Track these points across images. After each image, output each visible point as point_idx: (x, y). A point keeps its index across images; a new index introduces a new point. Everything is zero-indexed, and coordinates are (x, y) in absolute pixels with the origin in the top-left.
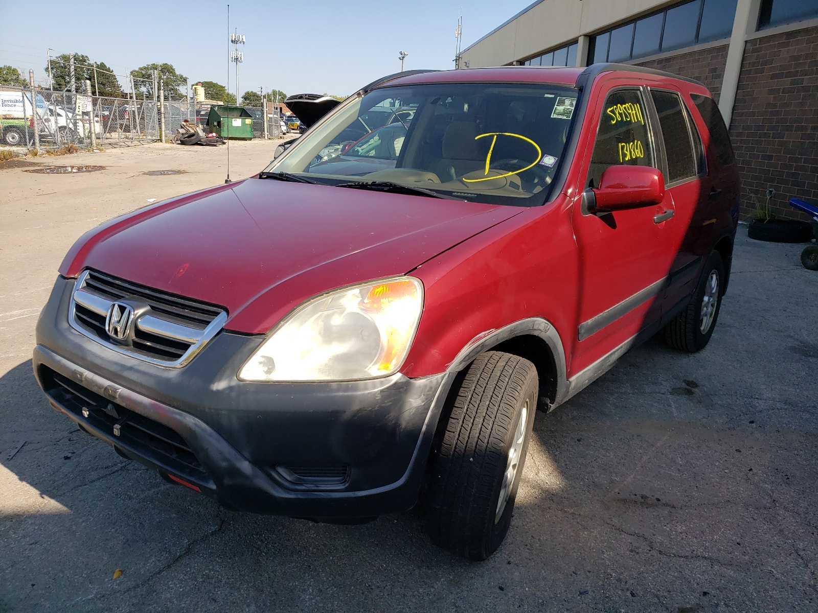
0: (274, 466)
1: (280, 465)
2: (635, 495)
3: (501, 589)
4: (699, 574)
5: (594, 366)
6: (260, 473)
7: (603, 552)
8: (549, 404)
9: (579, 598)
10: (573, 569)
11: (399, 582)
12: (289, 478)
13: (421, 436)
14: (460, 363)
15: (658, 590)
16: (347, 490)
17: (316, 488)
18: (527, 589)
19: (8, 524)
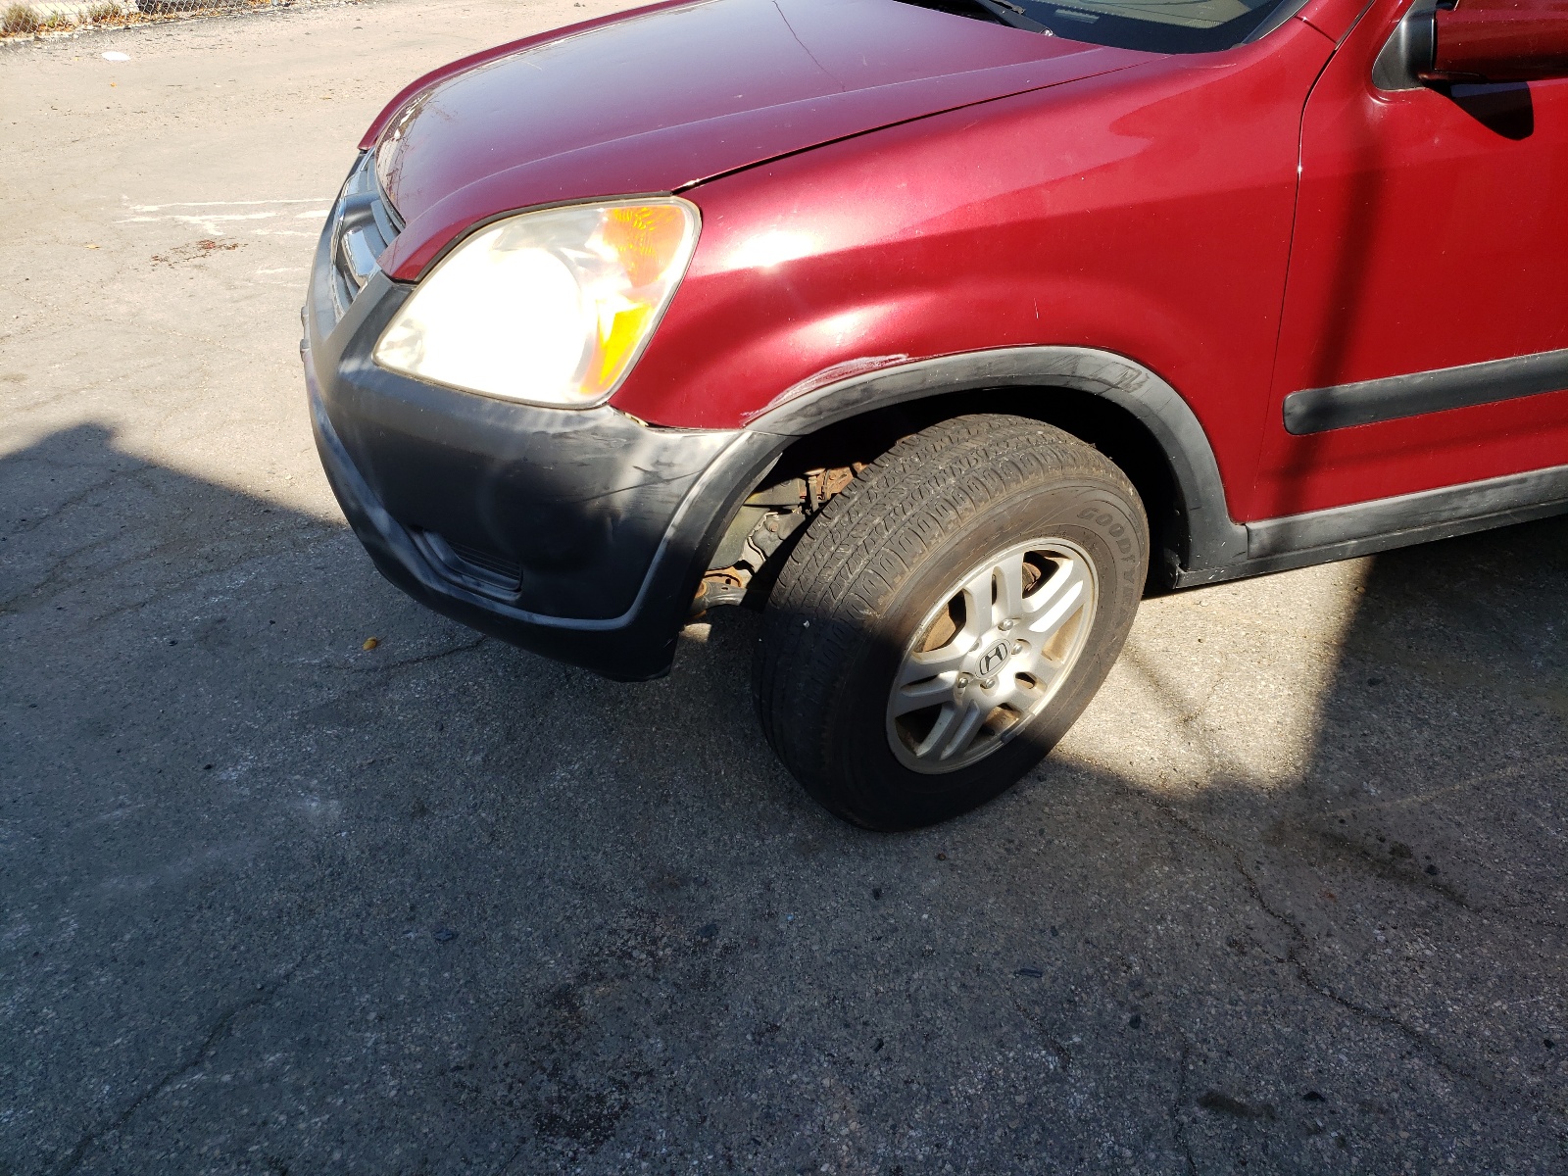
0: (419, 529)
1: (429, 531)
2: (1382, 840)
3: (877, 894)
4: (1347, 1055)
5: (1366, 509)
6: (403, 536)
7: (1163, 918)
8: (1179, 569)
9: (1011, 976)
10: (1058, 922)
11: (719, 807)
12: (442, 557)
13: (662, 547)
14: (791, 417)
15: (1205, 1040)
16: (518, 605)
17: (476, 587)
18: (925, 916)
19: (321, 532)
